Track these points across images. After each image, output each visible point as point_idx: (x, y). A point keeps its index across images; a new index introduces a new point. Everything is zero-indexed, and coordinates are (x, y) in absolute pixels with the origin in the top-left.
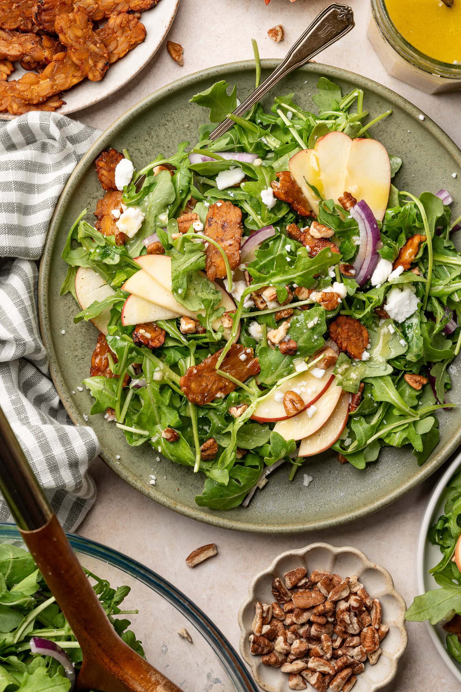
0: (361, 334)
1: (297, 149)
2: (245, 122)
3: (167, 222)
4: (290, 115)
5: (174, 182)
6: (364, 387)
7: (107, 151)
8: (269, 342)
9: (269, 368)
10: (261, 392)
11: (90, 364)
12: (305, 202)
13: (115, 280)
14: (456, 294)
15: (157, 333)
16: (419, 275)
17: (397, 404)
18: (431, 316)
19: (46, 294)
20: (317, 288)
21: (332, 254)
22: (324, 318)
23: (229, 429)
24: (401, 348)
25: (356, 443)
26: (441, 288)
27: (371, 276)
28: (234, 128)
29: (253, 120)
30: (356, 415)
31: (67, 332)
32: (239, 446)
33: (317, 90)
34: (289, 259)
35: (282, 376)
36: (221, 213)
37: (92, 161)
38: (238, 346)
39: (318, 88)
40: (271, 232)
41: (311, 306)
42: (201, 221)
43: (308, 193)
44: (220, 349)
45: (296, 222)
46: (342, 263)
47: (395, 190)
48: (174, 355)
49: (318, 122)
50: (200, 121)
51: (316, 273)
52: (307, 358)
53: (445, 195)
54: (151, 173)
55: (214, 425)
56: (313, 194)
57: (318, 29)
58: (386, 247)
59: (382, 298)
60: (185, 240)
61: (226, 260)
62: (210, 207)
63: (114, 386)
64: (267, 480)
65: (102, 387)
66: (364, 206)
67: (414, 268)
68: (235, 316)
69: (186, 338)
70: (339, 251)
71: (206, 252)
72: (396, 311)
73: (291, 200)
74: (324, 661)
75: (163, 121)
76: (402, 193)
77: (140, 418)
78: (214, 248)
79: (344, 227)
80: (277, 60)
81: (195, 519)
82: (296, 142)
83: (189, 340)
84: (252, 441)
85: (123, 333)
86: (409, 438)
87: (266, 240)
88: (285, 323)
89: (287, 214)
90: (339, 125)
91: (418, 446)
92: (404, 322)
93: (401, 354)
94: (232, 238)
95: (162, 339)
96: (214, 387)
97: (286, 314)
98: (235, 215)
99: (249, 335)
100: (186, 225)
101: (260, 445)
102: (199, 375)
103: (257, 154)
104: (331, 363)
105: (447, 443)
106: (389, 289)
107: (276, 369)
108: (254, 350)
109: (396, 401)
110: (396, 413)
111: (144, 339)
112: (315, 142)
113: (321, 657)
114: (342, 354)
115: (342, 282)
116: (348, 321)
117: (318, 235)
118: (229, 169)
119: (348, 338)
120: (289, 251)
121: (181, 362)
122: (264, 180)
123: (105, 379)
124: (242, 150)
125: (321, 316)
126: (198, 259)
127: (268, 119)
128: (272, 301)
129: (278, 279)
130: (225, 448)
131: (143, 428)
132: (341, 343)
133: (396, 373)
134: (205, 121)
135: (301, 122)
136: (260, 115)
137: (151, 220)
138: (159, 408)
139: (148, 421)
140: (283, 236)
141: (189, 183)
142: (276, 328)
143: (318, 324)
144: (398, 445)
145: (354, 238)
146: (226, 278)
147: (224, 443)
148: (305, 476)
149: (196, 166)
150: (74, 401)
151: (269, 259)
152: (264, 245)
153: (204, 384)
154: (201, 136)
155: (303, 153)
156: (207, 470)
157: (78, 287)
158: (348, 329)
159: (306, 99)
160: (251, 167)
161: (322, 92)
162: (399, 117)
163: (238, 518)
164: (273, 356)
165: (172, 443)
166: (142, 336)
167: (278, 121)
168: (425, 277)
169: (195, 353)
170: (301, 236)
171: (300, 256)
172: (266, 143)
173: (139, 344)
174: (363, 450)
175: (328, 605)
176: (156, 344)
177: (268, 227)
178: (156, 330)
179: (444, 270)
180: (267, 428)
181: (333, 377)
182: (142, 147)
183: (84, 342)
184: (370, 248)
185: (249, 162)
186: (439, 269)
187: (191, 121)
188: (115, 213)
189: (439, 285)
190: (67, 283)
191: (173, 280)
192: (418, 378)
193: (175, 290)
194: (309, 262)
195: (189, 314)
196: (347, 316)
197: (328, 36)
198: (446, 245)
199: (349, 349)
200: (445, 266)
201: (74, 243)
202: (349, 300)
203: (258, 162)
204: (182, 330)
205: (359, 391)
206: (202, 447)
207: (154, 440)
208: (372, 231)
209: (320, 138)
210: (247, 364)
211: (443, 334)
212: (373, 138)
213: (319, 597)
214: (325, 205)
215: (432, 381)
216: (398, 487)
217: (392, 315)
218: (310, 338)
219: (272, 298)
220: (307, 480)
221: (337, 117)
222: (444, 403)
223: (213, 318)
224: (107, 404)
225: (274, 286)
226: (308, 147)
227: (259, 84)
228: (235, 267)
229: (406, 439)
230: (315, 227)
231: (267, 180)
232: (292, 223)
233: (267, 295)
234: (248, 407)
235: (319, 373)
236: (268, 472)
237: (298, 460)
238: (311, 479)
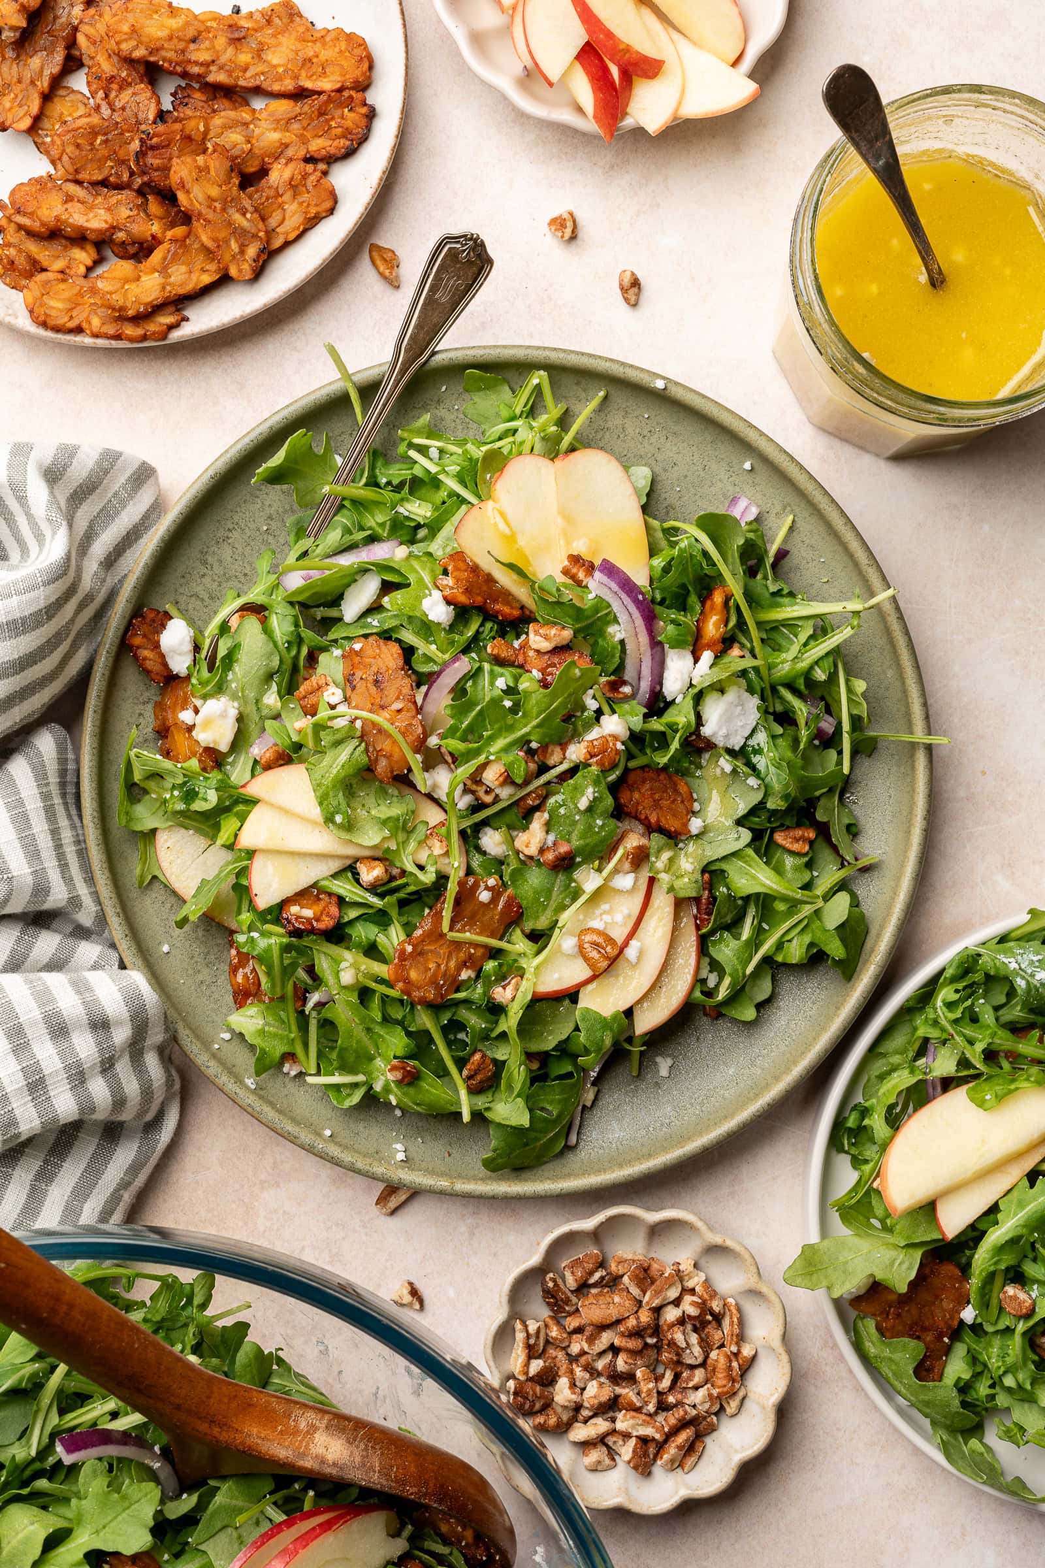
0: (676, 791)
1: (464, 507)
2: (358, 490)
3: (279, 704)
4: (434, 453)
5: (267, 631)
6: (711, 879)
7: (142, 616)
8: (521, 856)
9: (537, 900)
10: (535, 947)
11: (229, 987)
12: (506, 596)
13: (221, 834)
14: (816, 668)
15: (322, 904)
16: (743, 657)
17: (776, 891)
18: (786, 719)
19: (113, 895)
20: (576, 736)
21: (581, 670)
22: (603, 785)
23: (503, 1026)
24: (752, 794)
25: (727, 981)
26: (787, 667)
27: (661, 684)
28: (344, 506)
29: (373, 483)
30: (712, 932)
31: (172, 946)
32: (529, 1050)
33: (466, 396)
34: (508, 704)
35: (563, 908)
36: (367, 660)
37: (117, 641)
38: (471, 881)
39: (467, 391)
40: (464, 665)
41: (573, 771)
42: (337, 686)
43: (505, 579)
44: (440, 895)
45: (502, 633)
46: (603, 679)
47: (655, 523)
48: (364, 932)
49: (484, 448)
50: (285, 512)
51: (565, 712)
52: (597, 863)
53: (743, 503)
54: (224, 628)
55: (473, 1028)
56: (515, 576)
57: (434, 289)
58: (671, 628)
59: (693, 718)
60: (318, 728)
61: (400, 738)
62: (343, 656)
63: (282, 1013)
64: (596, 1089)
65: (261, 1022)
66: (610, 569)
67: (731, 647)
68: (449, 833)
69: (376, 895)
70: (592, 661)
71: (362, 738)
72: (724, 731)
73: (479, 600)
74: (644, 1417)
75: (221, 533)
76: (667, 525)
77: (341, 1057)
78: (374, 724)
79: (588, 618)
80: (380, 365)
81: (493, 1197)
82: (458, 496)
83: (382, 896)
84: (550, 1034)
85: (266, 922)
86: (816, 941)
87: (458, 683)
88: (537, 814)
89: (482, 625)
90: (522, 443)
91: (836, 949)
92: (745, 746)
93: (756, 802)
94: (398, 698)
95: (334, 910)
96: (452, 964)
97: (535, 799)
98: (390, 656)
99: (484, 853)
100: (312, 699)
101: (564, 1037)
102: (418, 953)
103: (397, 538)
104: (640, 858)
105: (882, 927)
106: (699, 698)
107: (548, 898)
108: (501, 877)
109: (774, 886)
110: (781, 907)
111: (303, 923)
112: (489, 485)
113: (638, 1410)
114: (655, 836)
115: (614, 712)
116: (646, 775)
117: (546, 646)
118: (356, 581)
119: (656, 805)
120: (505, 688)
121: (381, 939)
122: (421, 580)
123: (262, 1006)
124: (373, 539)
125: (596, 783)
126: (352, 754)
127: (395, 473)
128: (503, 784)
129: (500, 743)
130: (504, 1062)
131: (352, 1071)
132: (647, 818)
133: (757, 835)
134: (293, 511)
135: (453, 458)
136: (383, 470)
137: (251, 709)
138: (369, 1030)
139: (358, 1057)
140: (486, 666)
141: (297, 625)
142: (525, 828)
143: (595, 799)
144: (801, 959)
145: (612, 629)
146: (410, 770)
147: (501, 1054)
148: (659, 1059)
149: (294, 593)
150: (221, 1062)
151: (474, 713)
152: (459, 691)
153: (432, 966)
154: (292, 538)
155: (475, 510)
156: (488, 1109)
157: (165, 865)
158: (651, 789)
159: (453, 417)
160: (392, 564)
161: (477, 398)
162: (620, 399)
163: (566, 1171)
164: (535, 879)
165: (410, 1084)
166: (298, 917)
167: (417, 471)
168: (755, 657)
169: (400, 914)
170: (517, 656)
171: (525, 692)
172: (406, 514)
173: (296, 933)
174: (743, 987)
175: (645, 1317)
176: (327, 923)
177: (455, 659)
178: (319, 899)
179: (783, 633)
180: (567, 1002)
181: (652, 881)
182: (199, 590)
183: (208, 953)
184: (644, 638)
185: (387, 556)
186: (775, 635)
187: (270, 517)
188: (186, 716)
189: (782, 663)
190: (145, 863)
191: (321, 804)
192: (799, 833)
193: (329, 819)
194: (545, 696)
195: (367, 853)
196: (642, 768)
197: (453, 295)
198: (773, 588)
199: (663, 823)
200: (783, 626)
201: (136, 790)
202: (636, 738)
203: (401, 552)
204: (364, 884)
205: (704, 889)
206: (465, 1072)
207: (378, 1087)
208: (638, 608)
209: (497, 475)
210: (496, 905)
211: (817, 742)
212: (588, 446)
213: (627, 1303)
214: (542, 589)
215: (823, 830)
216: (824, 1029)
217: (720, 741)
218: (590, 827)
219: (501, 779)
220: (664, 1065)
221: (516, 431)
222: (856, 859)
223: (412, 845)
224: (279, 1049)
225: (498, 759)
226: (480, 497)
227: (364, 417)
228: (420, 746)
229: (812, 945)
230: (536, 633)
231: (427, 579)
232: (494, 638)
233: (491, 776)
234: (522, 977)
235: (625, 881)
236: (593, 1074)
237: (637, 1041)
238: (669, 1062)
